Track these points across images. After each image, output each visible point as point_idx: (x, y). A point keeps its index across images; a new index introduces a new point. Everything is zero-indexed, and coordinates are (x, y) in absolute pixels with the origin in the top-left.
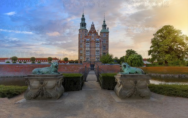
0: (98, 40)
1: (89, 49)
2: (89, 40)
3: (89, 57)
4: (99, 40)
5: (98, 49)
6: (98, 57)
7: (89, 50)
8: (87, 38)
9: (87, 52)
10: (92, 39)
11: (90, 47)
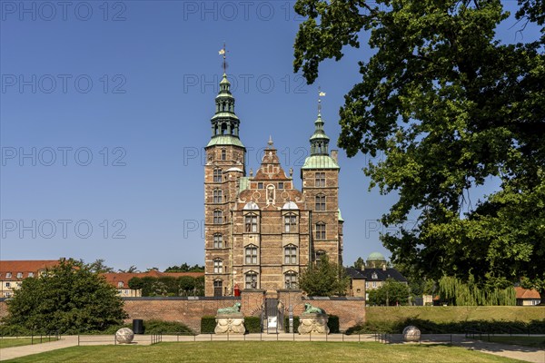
0: (293, 206)
1: (255, 240)
2: (254, 206)
3: (258, 271)
4: (297, 208)
5: (294, 240)
6: (292, 268)
7: (257, 244)
8: (248, 200)
9: (249, 252)
10: (268, 203)
11: (260, 235)
